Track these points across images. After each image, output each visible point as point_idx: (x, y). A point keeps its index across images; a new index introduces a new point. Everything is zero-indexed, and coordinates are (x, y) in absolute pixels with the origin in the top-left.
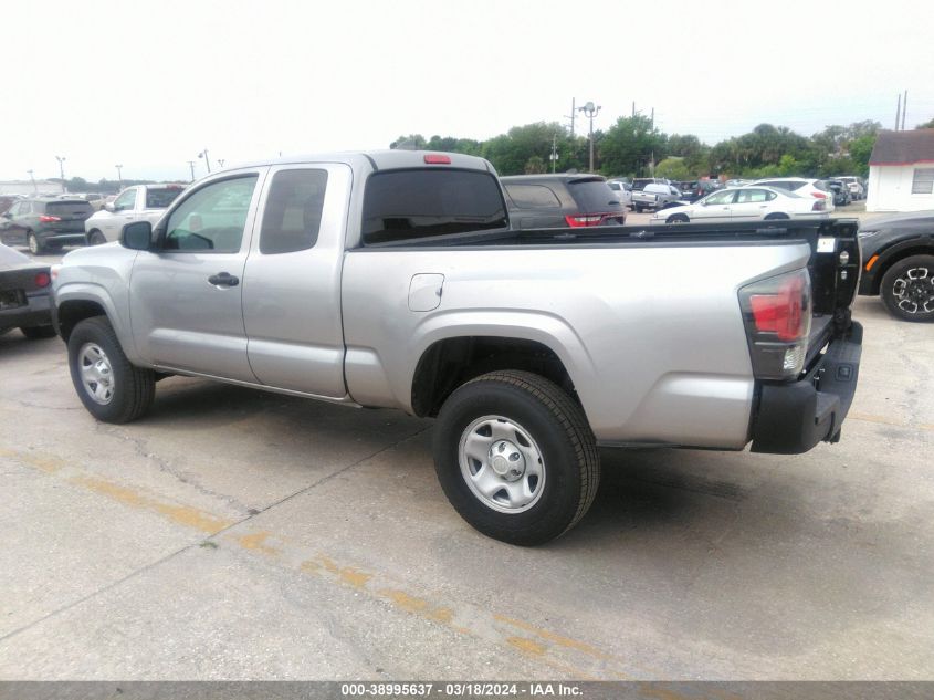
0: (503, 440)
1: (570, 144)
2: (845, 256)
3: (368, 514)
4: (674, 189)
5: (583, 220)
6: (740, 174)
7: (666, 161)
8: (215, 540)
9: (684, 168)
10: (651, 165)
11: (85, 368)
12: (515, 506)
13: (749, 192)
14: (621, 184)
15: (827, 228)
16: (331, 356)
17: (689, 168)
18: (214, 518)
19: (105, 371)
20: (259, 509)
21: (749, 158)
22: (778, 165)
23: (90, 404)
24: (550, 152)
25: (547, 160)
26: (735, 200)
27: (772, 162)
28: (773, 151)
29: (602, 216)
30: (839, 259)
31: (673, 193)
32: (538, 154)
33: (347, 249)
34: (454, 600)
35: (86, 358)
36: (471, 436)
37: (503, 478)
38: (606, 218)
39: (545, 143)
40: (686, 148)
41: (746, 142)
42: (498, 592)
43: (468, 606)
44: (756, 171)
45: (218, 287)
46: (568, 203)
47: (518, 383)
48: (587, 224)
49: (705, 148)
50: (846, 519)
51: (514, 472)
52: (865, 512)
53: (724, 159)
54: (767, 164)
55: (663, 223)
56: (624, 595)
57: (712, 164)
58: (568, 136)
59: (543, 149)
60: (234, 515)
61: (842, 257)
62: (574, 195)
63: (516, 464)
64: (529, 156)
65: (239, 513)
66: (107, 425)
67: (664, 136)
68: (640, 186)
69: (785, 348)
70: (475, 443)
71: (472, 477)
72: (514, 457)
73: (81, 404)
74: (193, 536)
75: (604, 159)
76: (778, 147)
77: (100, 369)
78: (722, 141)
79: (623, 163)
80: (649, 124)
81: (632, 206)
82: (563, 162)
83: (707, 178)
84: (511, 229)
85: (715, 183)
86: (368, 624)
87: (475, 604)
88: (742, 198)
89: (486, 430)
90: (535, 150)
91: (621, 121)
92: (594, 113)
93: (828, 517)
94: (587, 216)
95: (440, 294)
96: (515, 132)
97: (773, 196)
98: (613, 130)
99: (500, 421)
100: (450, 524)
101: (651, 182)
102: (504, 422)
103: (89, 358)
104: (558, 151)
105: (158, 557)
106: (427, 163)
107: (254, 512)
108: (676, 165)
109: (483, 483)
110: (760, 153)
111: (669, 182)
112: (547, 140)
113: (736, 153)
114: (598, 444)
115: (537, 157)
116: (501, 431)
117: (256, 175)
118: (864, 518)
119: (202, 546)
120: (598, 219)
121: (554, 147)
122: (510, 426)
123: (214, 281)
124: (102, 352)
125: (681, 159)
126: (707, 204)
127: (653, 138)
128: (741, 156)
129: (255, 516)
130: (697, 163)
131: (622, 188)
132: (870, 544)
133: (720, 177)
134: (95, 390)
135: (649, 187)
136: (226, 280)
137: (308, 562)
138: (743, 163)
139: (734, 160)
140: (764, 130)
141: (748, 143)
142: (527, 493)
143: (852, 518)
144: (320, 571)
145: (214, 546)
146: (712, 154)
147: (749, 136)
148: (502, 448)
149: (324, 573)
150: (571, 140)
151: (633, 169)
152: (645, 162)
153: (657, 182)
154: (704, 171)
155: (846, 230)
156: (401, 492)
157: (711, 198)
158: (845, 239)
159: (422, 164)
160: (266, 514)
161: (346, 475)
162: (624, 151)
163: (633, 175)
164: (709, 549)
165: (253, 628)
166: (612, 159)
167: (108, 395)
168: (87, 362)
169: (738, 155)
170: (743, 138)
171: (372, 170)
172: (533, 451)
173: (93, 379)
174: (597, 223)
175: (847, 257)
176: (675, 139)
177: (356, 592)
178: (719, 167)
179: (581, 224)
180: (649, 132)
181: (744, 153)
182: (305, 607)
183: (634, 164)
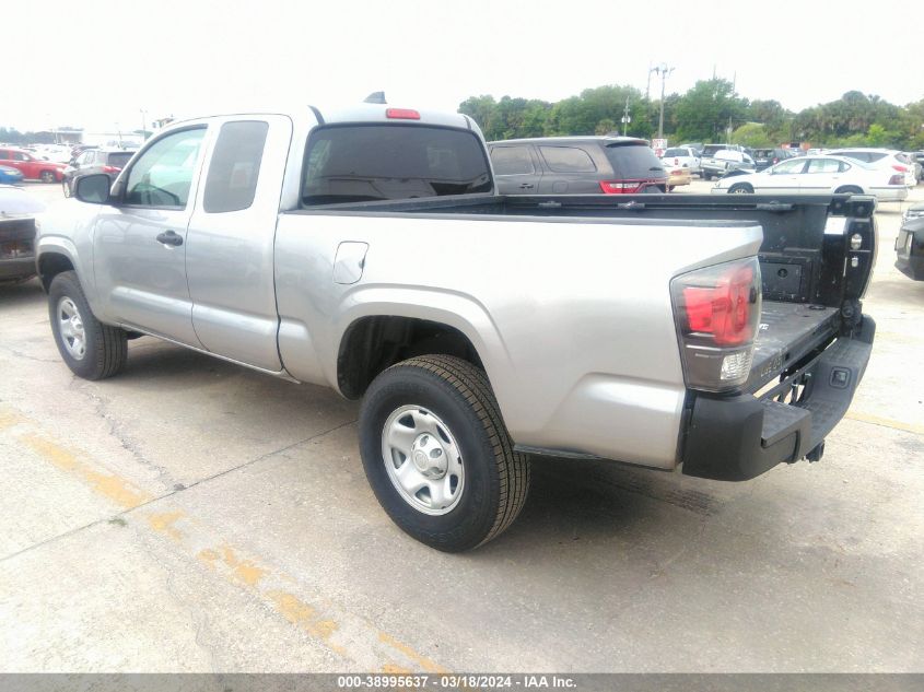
0: (425, 433)
1: (644, 107)
2: (857, 240)
3: (294, 498)
4: (747, 156)
5: (619, 186)
6: (824, 143)
7: (745, 127)
8: (126, 517)
9: (764, 135)
10: (729, 131)
11: (63, 322)
12: (435, 507)
13: (822, 162)
14: (690, 150)
15: (838, 205)
16: (266, 326)
17: (769, 134)
18: (137, 491)
19: (79, 326)
20: (186, 484)
21: (835, 126)
22: (866, 134)
23: (68, 357)
24: (622, 114)
25: (618, 123)
26: (806, 170)
27: (859, 131)
28: (861, 119)
29: (641, 182)
30: (850, 243)
31: (746, 160)
32: (610, 117)
33: (282, 211)
34: (344, 611)
35: (64, 313)
36: (394, 427)
37: (425, 474)
38: (645, 184)
39: (618, 105)
40: (769, 115)
41: (832, 110)
42: (395, 605)
43: (356, 620)
44: (842, 140)
45: (166, 246)
46: (604, 168)
47: (440, 372)
48: (623, 190)
49: (788, 114)
50: (827, 549)
51: (438, 470)
52: (853, 541)
53: (807, 127)
54: (854, 132)
55: (725, 192)
56: (535, 622)
57: (795, 131)
58: (642, 98)
59: (615, 111)
60: (158, 488)
61: (853, 240)
62: (612, 160)
63: (438, 461)
64: (600, 119)
65: (165, 487)
66: (83, 381)
67: (746, 100)
68: (709, 152)
69: (722, 355)
70: (397, 433)
71: (396, 470)
72: (436, 452)
73: (61, 358)
74: (109, 509)
75: (679, 123)
76: (865, 117)
77: (74, 324)
78: (807, 108)
79: (698, 128)
80: (728, 87)
81: (700, 173)
82: (635, 125)
83: (788, 146)
84: (497, 194)
85: (794, 151)
86: (240, 632)
87: (365, 618)
88: (812, 168)
89: (408, 421)
90: (607, 113)
91: (699, 84)
92: (667, 74)
93: (807, 544)
94: (624, 182)
95: (362, 265)
96: (588, 94)
97: (846, 167)
98: (690, 93)
99: (421, 412)
100: (375, 517)
101: (724, 148)
102: (425, 413)
103: (66, 312)
104: (630, 114)
105: (62, 530)
106: (389, 117)
107: (181, 488)
108: (756, 131)
109: (406, 478)
110: (847, 122)
111: (743, 149)
112: (620, 102)
113: (821, 120)
114: (516, 448)
115: (608, 120)
116: (423, 424)
117: (203, 127)
118: (849, 550)
119: (111, 522)
120: (636, 186)
121: (627, 110)
122: (431, 418)
123: (162, 239)
124: (75, 308)
125: (760, 125)
126: (774, 173)
127: (733, 102)
128: (827, 124)
129: (180, 493)
130: (778, 130)
131: (691, 153)
132: (845, 583)
133: (801, 146)
134: (72, 345)
135: (719, 154)
136: (172, 239)
137: (209, 550)
138: (828, 131)
139: (818, 128)
140: (853, 97)
141: (835, 110)
142: (448, 495)
143: (835, 548)
144: (217, 563)
145: (122, 523)
146: (795, 121)
147: (837, 103)
148: (424, 440)
149: (220, 565)
150: (645, 102)
151: (710, 135)
152: (722, 128)
153: (730, 149)
154: (785, 138)
155: (861, 209)
156: (339, 476)
157: (779, 167)
158: (858, 220)
159: (383, 119)
160: (190, 490)
161: (290, 452)
162: (701, 116)
163: (709, 140)
164: (652, 572)
165: (119, 624)
166: (687, 124)
167: (82, 351)
168: (65, 316)
169: (823, 123)
170: (830, 105)
171: (315, 123)
172: (453, 449)
173: (69, 332)
174: (634, 190)
175: (860, 241)
176: (756, 104)
177: (244, 590)
178: (802, 135)
179: (616, 191)
180: (729, 96)
181: (830, 121)
182: (182, 604)
183: (711, 128)
